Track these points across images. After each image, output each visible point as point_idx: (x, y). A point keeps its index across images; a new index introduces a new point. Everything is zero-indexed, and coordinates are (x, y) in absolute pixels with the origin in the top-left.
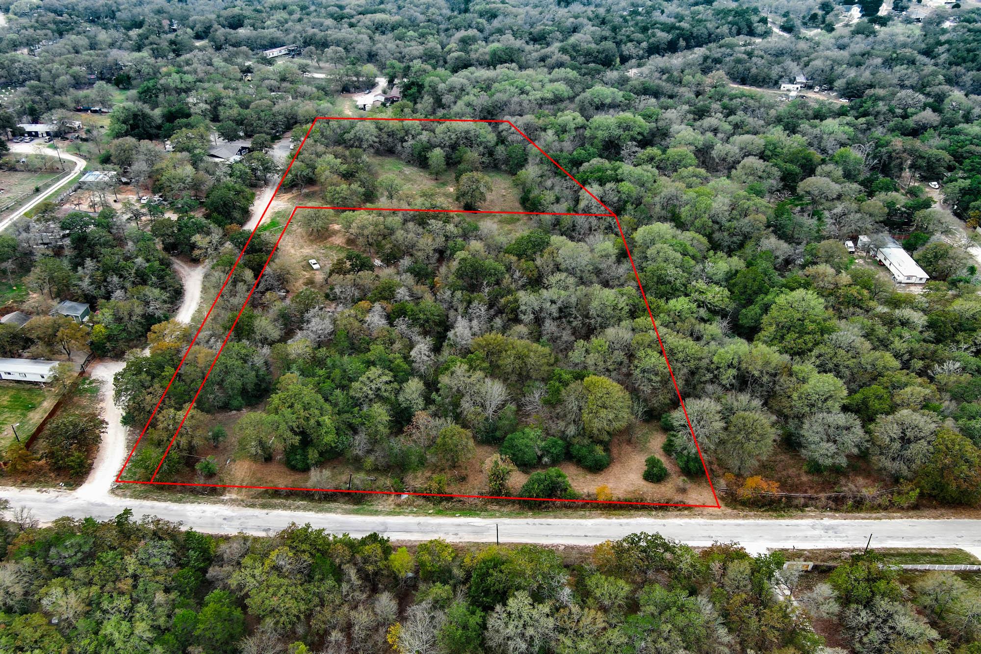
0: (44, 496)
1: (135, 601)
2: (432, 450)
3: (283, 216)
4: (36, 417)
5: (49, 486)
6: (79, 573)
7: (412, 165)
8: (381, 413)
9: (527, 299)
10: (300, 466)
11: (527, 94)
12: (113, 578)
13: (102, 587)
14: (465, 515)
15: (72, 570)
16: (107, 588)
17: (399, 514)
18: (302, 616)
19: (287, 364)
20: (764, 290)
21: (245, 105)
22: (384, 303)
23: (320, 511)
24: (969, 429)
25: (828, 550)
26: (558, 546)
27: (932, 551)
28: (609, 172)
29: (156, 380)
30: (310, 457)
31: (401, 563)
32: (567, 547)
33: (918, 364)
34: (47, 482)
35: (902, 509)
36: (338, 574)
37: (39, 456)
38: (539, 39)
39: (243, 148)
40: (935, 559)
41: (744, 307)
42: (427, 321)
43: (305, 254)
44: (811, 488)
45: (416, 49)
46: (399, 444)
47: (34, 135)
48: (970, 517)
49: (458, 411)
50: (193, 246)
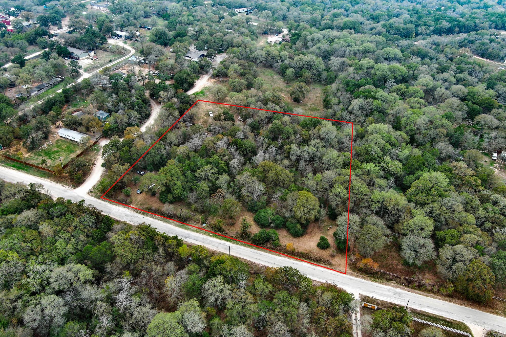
0: (63, 188)
3: (207, 89)
4: (73, 156)
5: (66, 185)
6: (56, 220)
7: (279, 74)
8: (205, 186)
9: (296, 149)
10: (163, 200)
11: (351, 47)
12: (67, 225)
13: (62, 227)
14: (225, 240)
15: (55, 218)
16: (64, 228)
17: (197, 232)
18: (133, 261)
19: (174, 156)
20: (422, 169)
21: (211, 35)
22: (230, 137)
23: (165, 222)
24: (493, 263)
25: (390, 303)
26: (260, 264)
27: (448, 320)
28: (372, 93)
29: (119, 151)
30: (168, 198)
31: (183, 251)
32: (263, 266)
33: (488, 225)
34: (66, 183)
35: (443, 295)
36: (155, 249)
37: (66, 172)
38: (375, 19)
39: (202, 55)
40: (446, 324)
41: (409, 174)
42: (246, 149)
43: (209, 109)
44: (401, 272)
45: (308, 16)
46: (208, 201)
47: (120, 36)
48: (479, 309)
49: (240, 193)
50: (159, 96)
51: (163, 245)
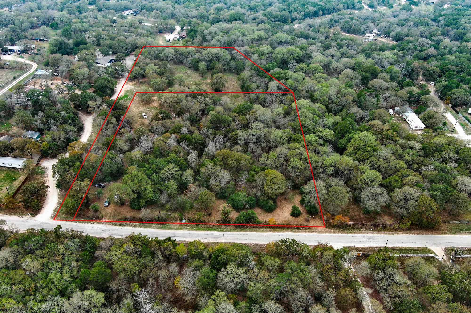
1: (63, 265)
2: (197, 201)
3: (130, 93)
4: (17, 184)
5: (23, 215)
6: (38, 252)
7: (191, 69)
8: (173, 185)
9: (241, 134)
10: (136, 207)
11: (246, 36)
12: (54, 255)
13: (49, 259)
14: (210, 230)
15: (36, 251)
16: (51, 259)
17: (181, 229)
18: (137, 272)
19: (131, 162)
20: (349, 131)
21: (113, 39)
22: (176, 135)
23: (146, 227)
24: (434, 195)
25: (369, 247)
26: (251, 244)
27: (415, 248)
28: (282, 75)
29: (72, 168)
30: (141, 203)
31: (181, 250)
32: (255, 245)
33: (415, 166)
34: (22, 213)
35: (403, 230)
36: (153, 255)
37: (18, 201)
38: (253, 9)
39: (112, 60)
40: (415, 252)
41: (340, 139)
42: (196, 143)
43: (140, 111)
44: (365, 220)
45: (194, 13)
46: (181, 198)
47: (12, 51)
48: (432, 234)
49: (209, 184)
50: (88, 106)
51: (159, 249)
